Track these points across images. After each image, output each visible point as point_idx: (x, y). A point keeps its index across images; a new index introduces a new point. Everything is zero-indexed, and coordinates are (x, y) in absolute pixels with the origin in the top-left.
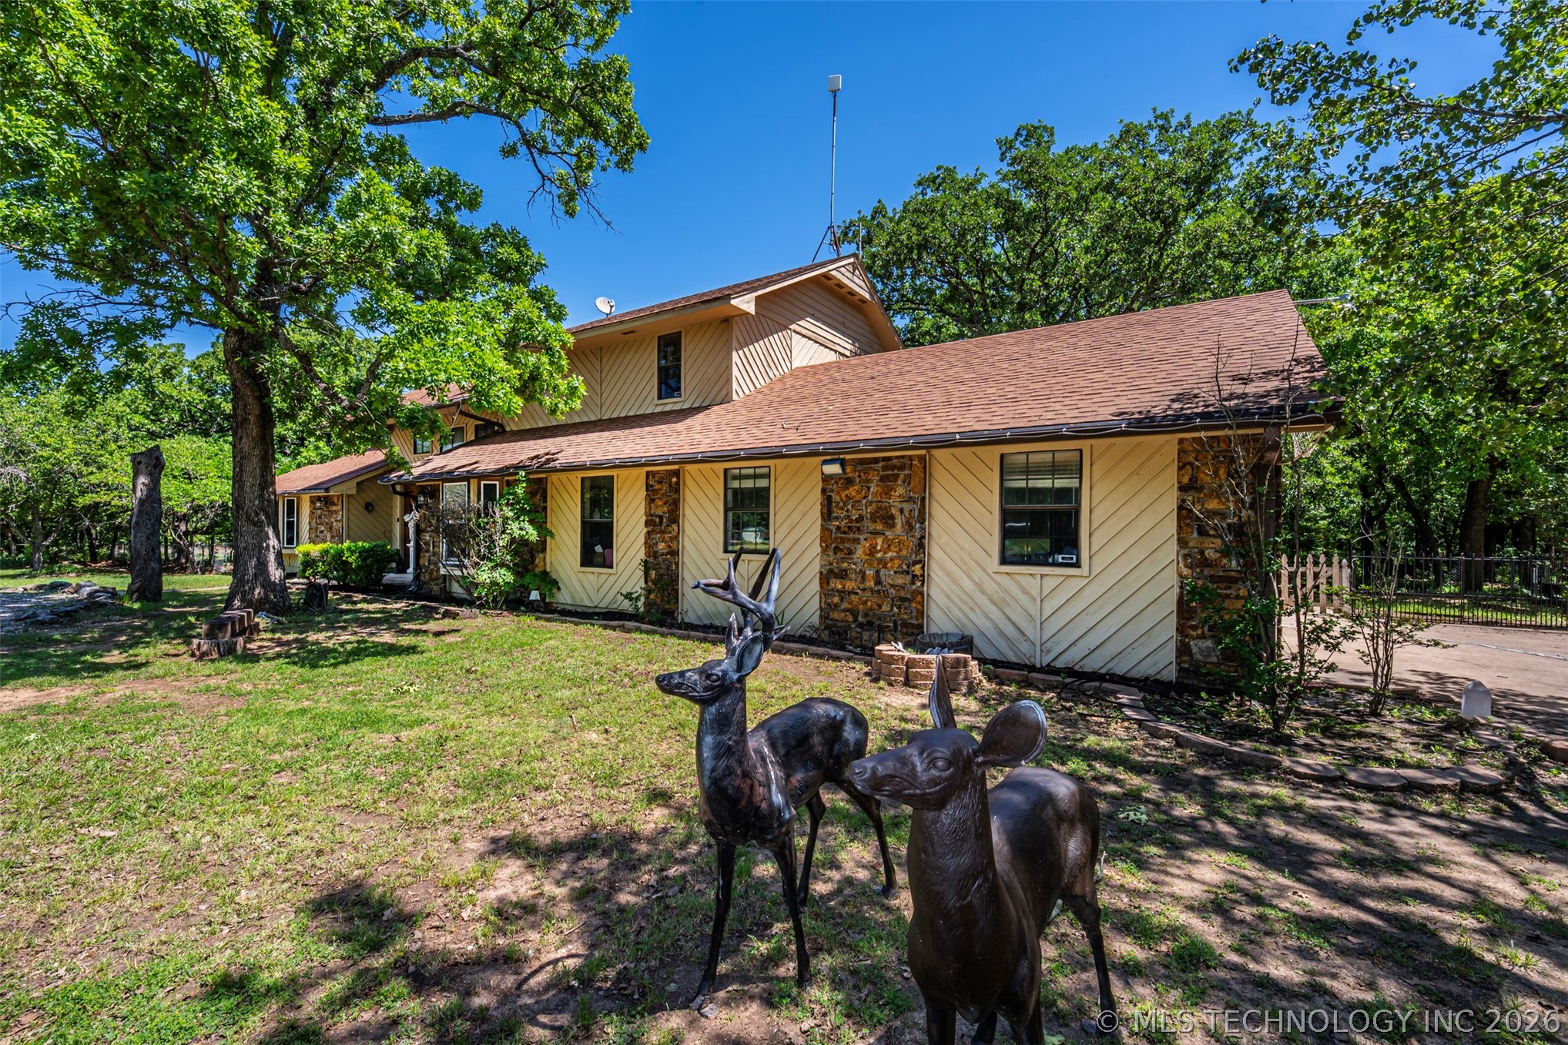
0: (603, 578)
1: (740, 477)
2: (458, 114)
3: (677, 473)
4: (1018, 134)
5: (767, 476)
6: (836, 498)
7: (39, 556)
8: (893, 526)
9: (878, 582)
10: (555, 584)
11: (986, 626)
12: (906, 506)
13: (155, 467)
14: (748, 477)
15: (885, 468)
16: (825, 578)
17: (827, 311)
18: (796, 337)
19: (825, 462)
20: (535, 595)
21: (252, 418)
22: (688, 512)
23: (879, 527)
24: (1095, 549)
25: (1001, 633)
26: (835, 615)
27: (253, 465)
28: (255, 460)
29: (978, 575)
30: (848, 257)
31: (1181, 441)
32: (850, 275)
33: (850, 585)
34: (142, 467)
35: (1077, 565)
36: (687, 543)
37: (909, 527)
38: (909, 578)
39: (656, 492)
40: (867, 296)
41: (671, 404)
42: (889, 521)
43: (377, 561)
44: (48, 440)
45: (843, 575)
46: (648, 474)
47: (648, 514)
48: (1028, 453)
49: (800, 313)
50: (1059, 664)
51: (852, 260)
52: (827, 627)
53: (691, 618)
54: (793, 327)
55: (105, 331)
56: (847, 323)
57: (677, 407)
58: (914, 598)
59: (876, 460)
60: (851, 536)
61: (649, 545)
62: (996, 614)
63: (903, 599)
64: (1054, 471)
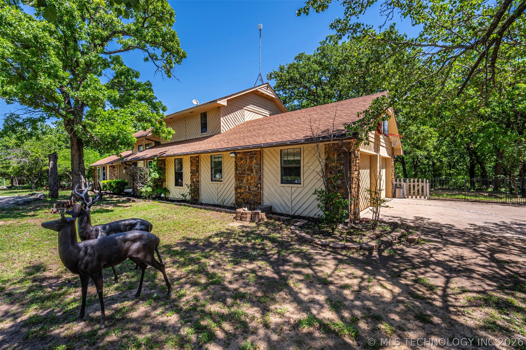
0: (181, 189)
1: (215, 158)
2: (131, 49)
3: (198, 157)
4: (327, 39)
5: (221, 157)
6: (238, 164)
7: (33, 185)
8: (253, 172)
9: (249, 190)
10: (168, 191)
11: (278, 203)
12: (256, 166)
13: (55, 158)
14: (217, 158)
15: (251, 154)
16: (236, 189)
17: (259, 102)
18: (246, 112)
19: (231, 153)
20: (163, 195)
21: (75, 144)
22: (202, 169)
23: (249, 173)
24: (305, 178)
25: (281, 205)
26: (239, 200)
27: (76, 157)
28: (77, 156)
29: (275, 187)
30: (265, 84)
31: (325, 145)
32: (266, 90)
33: (242, 191)
34: (51, 158)
35: (300, 184)
36: (202, 179)
37: (257, 172)
38: (257, 188)
39: (193, 163)
40: (274, 96)
41: (205, 135)
42: (252, 171)
43: (121, 185)
44: (34, 150)
45: (240, 188)
46: (191, 157)
47: (191, 170)
48: (287, 149)
49: (247, 103)
50: (296, 214)
51: (266, 85)
52: (237, 204)
53: (203, 202)
54: (245, 108)
55: (27, 121)
56: (267, 105)
57: (206, 135)
58: (259, 195)
59: (248, 152)
60: (242, 175)
61: (192, 179)
62: (280, 199)
63: (256, 195)
64: (294, 155)
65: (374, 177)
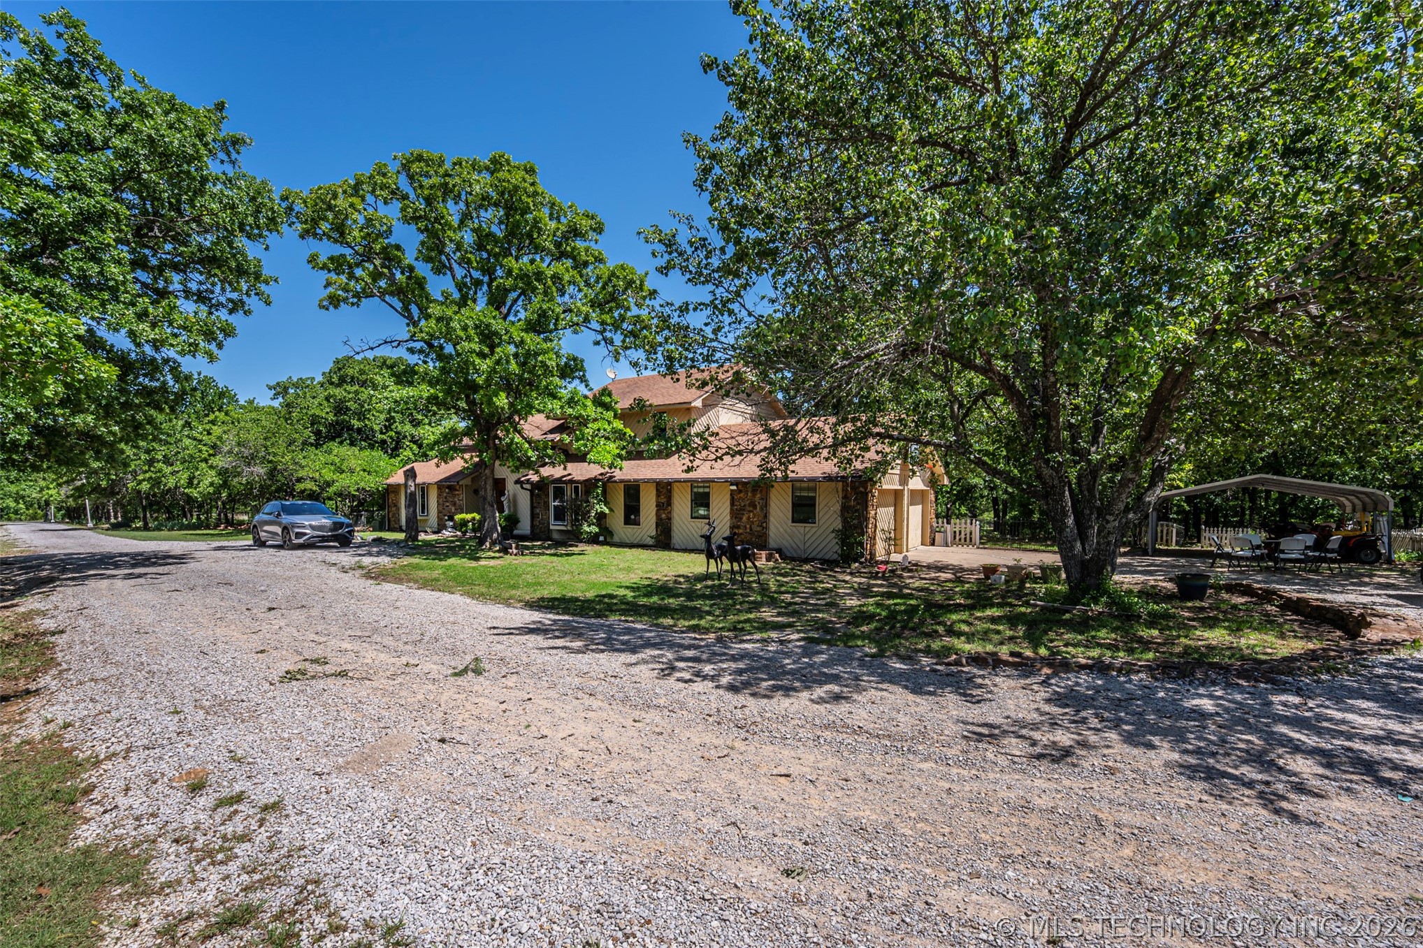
0: (635, 530)
1: (698, 489)
3: (670, 487)
5: (709, 488)
6: (735, 498)
8: (756, 509)
9: (751, 529)
10: (611, 533)
11: (787, 545)
12: (761, 501)
14: (700, 487)
15: (753, 487)
16: (732, 528)
19: (731, 485)
20: (603, 539)
22: (675, 501)
23: (751, 509)
24: (820, 517)
25: (792, 547)
29: (785, 526)
33: (741, 531)
35: (815, 523)
36: (675, 514)
37: (762, 509)
38: (761, 529)
39: (661, 494)
42: (755, 507)
45: (738, 527)
46: (657, 484)
47: (657, 502)
48: (802, 485)
50: (810, 557)
53: (677, 547)
54: (720, 405)
58: (764, 532)
60: (741, 512)
61: (658, 515)
62: (790, 541)
63: (759, 536)
64: (808, 489)
65: (898, 517)
